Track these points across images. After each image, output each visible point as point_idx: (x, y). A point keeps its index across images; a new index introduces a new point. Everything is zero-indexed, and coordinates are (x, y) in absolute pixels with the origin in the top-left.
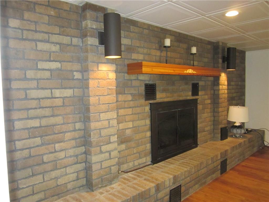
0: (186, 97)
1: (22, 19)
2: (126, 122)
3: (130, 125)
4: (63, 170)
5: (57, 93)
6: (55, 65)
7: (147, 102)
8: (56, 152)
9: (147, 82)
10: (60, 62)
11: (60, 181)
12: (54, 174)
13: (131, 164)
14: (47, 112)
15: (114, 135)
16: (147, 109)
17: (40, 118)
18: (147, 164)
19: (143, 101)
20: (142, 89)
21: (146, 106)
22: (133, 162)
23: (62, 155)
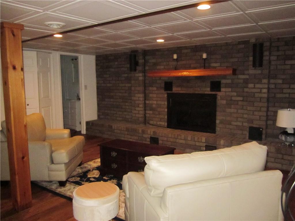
0: (204, 92)
1: (118, 61)
3: (155, 103)
4: (128, 113)
5: (127, 85)
7: (166, 92)
9: (167, 81)
11: (127, 117)
13: (155, 123)
14: (124, 91)
15: (141, 104)
17: (122, 93)
18: (165, 126)
19: (163, 91)
20: (163, 85)
21: (165, 94)
23: (127, 107)
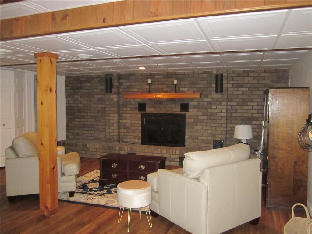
1: (90, 83)
2: (127, 120)
3: (129, 122)
4: (101, 132)
5: (99, 106)
6: (99, 96)
7: (140, 112)
8: (98, 125)
9: (140, 102)
10: (101, 95)
11: (100, 136)
12: (98, 132)
14: (96, 112)
15: (115, 123)
16: (140, 115)
17: (94, 113)
18: (139, 143)
19: (137, 111)
20: (137, 106)
21: (139, 114)
22: (130, 140)
23: (100, 127)
